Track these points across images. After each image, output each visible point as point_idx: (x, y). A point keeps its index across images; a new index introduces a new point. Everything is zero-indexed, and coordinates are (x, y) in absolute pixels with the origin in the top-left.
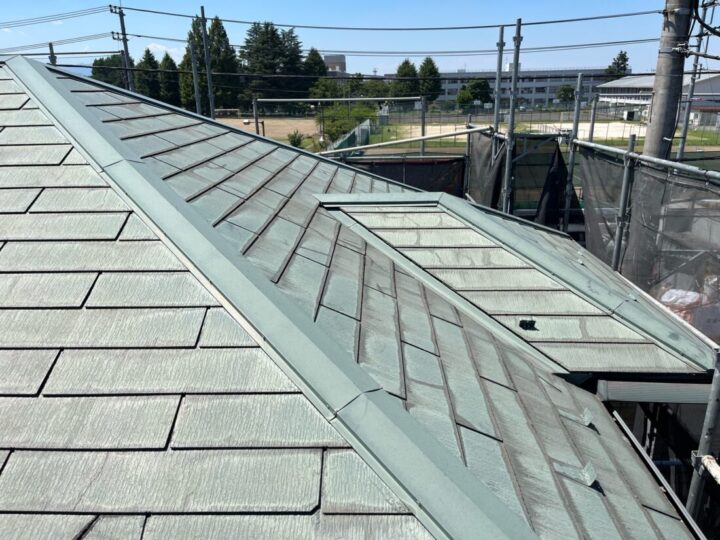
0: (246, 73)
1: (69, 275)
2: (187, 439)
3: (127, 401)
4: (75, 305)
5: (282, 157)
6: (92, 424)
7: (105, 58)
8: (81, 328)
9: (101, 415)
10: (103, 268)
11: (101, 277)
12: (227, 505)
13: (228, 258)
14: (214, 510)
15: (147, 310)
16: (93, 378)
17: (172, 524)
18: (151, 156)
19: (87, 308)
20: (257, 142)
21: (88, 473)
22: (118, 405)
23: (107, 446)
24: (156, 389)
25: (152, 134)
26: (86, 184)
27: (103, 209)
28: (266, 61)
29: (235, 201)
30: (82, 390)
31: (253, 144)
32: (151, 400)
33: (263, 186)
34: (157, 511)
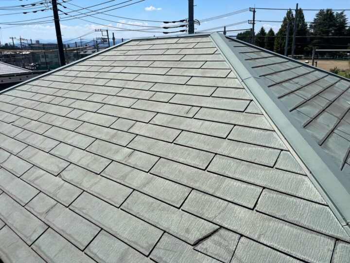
0: (311, 36)
1: (223, 124)
2: (263, 208)
3: (239, 183)
4: (223, 137)
5: (331, 80)
6: (224, 188)
7: (243, 32)
8: (225, 147)
9: (228, 185)
10: (236, 123)
11: (235, 127)
12: (279, 247)
13: (296, 128)
14: (272, 247)
15: (252, 145)
16: (226, 169)
17: (252, 244)
18: (263, 76)
19: (228, 139)
20: (317, 72)
21: (219, 208)
22: (235, 184)
23: (229, 199)
24: (252, 181)
25: (265, 66)
26: (234, 87)
27: (240, 98)
28: (324, 30)
29: (302, 100)
30: (222, 172)
31: (315, 72)
32: (249, 186)
33: (318, 94)
34: (246, 236)
